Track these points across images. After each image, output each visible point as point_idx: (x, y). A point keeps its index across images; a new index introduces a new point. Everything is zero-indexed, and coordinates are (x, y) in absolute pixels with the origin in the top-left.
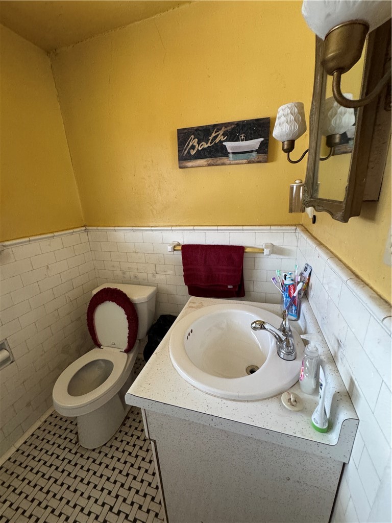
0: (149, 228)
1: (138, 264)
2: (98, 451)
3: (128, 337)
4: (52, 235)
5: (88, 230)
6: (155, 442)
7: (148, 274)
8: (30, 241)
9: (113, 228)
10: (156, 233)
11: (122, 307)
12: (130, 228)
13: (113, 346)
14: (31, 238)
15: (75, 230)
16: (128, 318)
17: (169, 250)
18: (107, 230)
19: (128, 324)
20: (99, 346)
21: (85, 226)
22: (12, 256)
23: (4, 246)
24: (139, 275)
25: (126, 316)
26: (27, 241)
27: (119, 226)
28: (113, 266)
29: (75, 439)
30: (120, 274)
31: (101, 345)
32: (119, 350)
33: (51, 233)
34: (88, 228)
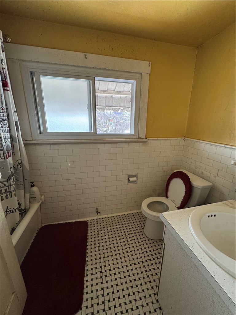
0: (223, 145)
1: (207, 166)
2: (148, 239)
3: (182, 201)
4: (167, 138)
5: (185, 139)
6: (165, 244)
7: (211, 175)
8: (158, 139)
9: (199, 141)
10: (227, 149)
11: (185, 184)
12: (210, 143)
13: (173, 201)
14: (159, 138)
15: (178, 138)
16: (185, 192)
17: (231, 163)
18: (195, 141)
19: (184, 195)
20: (167, 197)
21: (184, 137)
22: (150, 144)
23: (148, 140)
24: (205, 173)
25: (185, 190)
26: (156, 139)
27: (203, 140)
28: (192, 162)
29: (143, 227)
30: (194, 168)
31: (168, 198)
32: (175, 205)
33: (167, 137)
34: (186, 138)
